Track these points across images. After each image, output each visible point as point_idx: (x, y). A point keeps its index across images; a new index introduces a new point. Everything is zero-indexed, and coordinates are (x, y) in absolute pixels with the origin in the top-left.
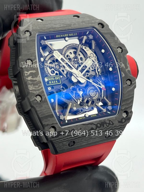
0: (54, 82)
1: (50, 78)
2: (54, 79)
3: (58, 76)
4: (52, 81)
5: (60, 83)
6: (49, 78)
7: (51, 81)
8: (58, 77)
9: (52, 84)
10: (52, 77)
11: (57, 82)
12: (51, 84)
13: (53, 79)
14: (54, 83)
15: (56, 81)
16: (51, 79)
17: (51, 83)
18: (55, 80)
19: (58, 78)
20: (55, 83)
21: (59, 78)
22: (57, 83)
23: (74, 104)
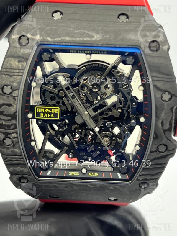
0: (49, 115)
1: (43, 109)
3: (58, 109)
4: (46, 114)
5: (58, 118)
6: (41, 109)
10: (47, 108)
11: (53, 117)
12: (42, 117)
14: (48, 117)
15: (52, 114)
19: (56, 111)
21: (58, 112)
23: (71, 150)
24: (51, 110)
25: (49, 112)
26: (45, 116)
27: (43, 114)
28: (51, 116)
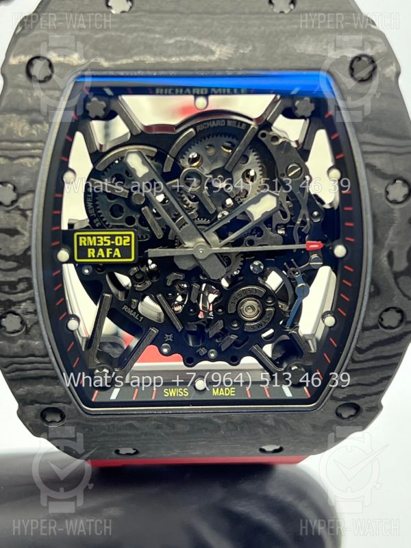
0: (108, 253)
1: (94, 238)
2: (109, 241)
3: (130, 236)
4: (101, 250)
5: (130, 258)
6: (89, 238)
7: (97, 248)
8: (128, 238)
9: (96, 258)
10: (103, 236)
11: (119, 256)
12: (92, 258)
13: (106, 243)
14: (106, 258)
15: (117, 250)
16: (97, 239)
17: (96, 254)
18: (113, 247)
19: (125, 241)
20: (111, 257)
21: (130, 242)
22: (116, 257)
23: (167, 336)
24: (114, 241)
25: (109, 244)
26: (99, 254)
27: (93, 250)
28: (115, 254)
